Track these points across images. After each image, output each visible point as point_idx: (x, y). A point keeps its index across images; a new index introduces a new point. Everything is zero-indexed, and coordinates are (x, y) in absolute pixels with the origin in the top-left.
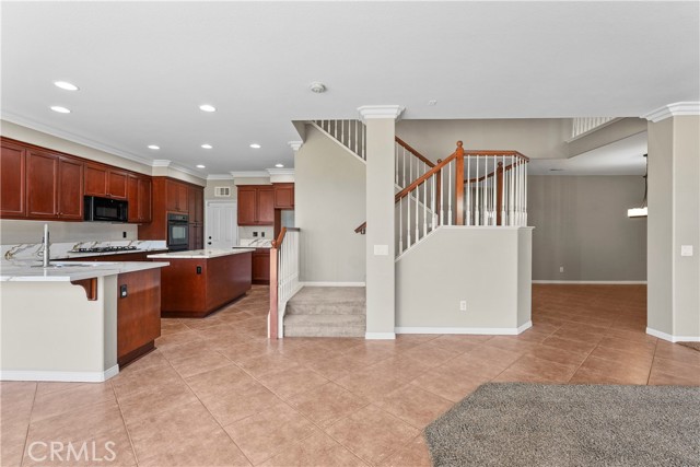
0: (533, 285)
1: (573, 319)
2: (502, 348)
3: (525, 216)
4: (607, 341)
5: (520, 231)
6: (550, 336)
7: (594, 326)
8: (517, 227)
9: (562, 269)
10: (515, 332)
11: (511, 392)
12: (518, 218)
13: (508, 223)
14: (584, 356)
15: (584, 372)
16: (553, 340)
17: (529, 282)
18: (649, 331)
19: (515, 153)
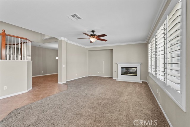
0: (33, 78)
1: (43, 84)
2: (21, 98)
3: (30, 57)
4: (50, 87)
5: (28, 62)
6: (37, 90)
7: (48, 84)
8: (27, 61)
9: (42, 72)
10: (27, 91)
11: (22, 109)
12: (28, 58)
13: (24, 59)
14: (45, 92)
15: (44, 96)
16: (38, 90)
17: (31, 76)
18: (58, 83)
19: (27, 39)
